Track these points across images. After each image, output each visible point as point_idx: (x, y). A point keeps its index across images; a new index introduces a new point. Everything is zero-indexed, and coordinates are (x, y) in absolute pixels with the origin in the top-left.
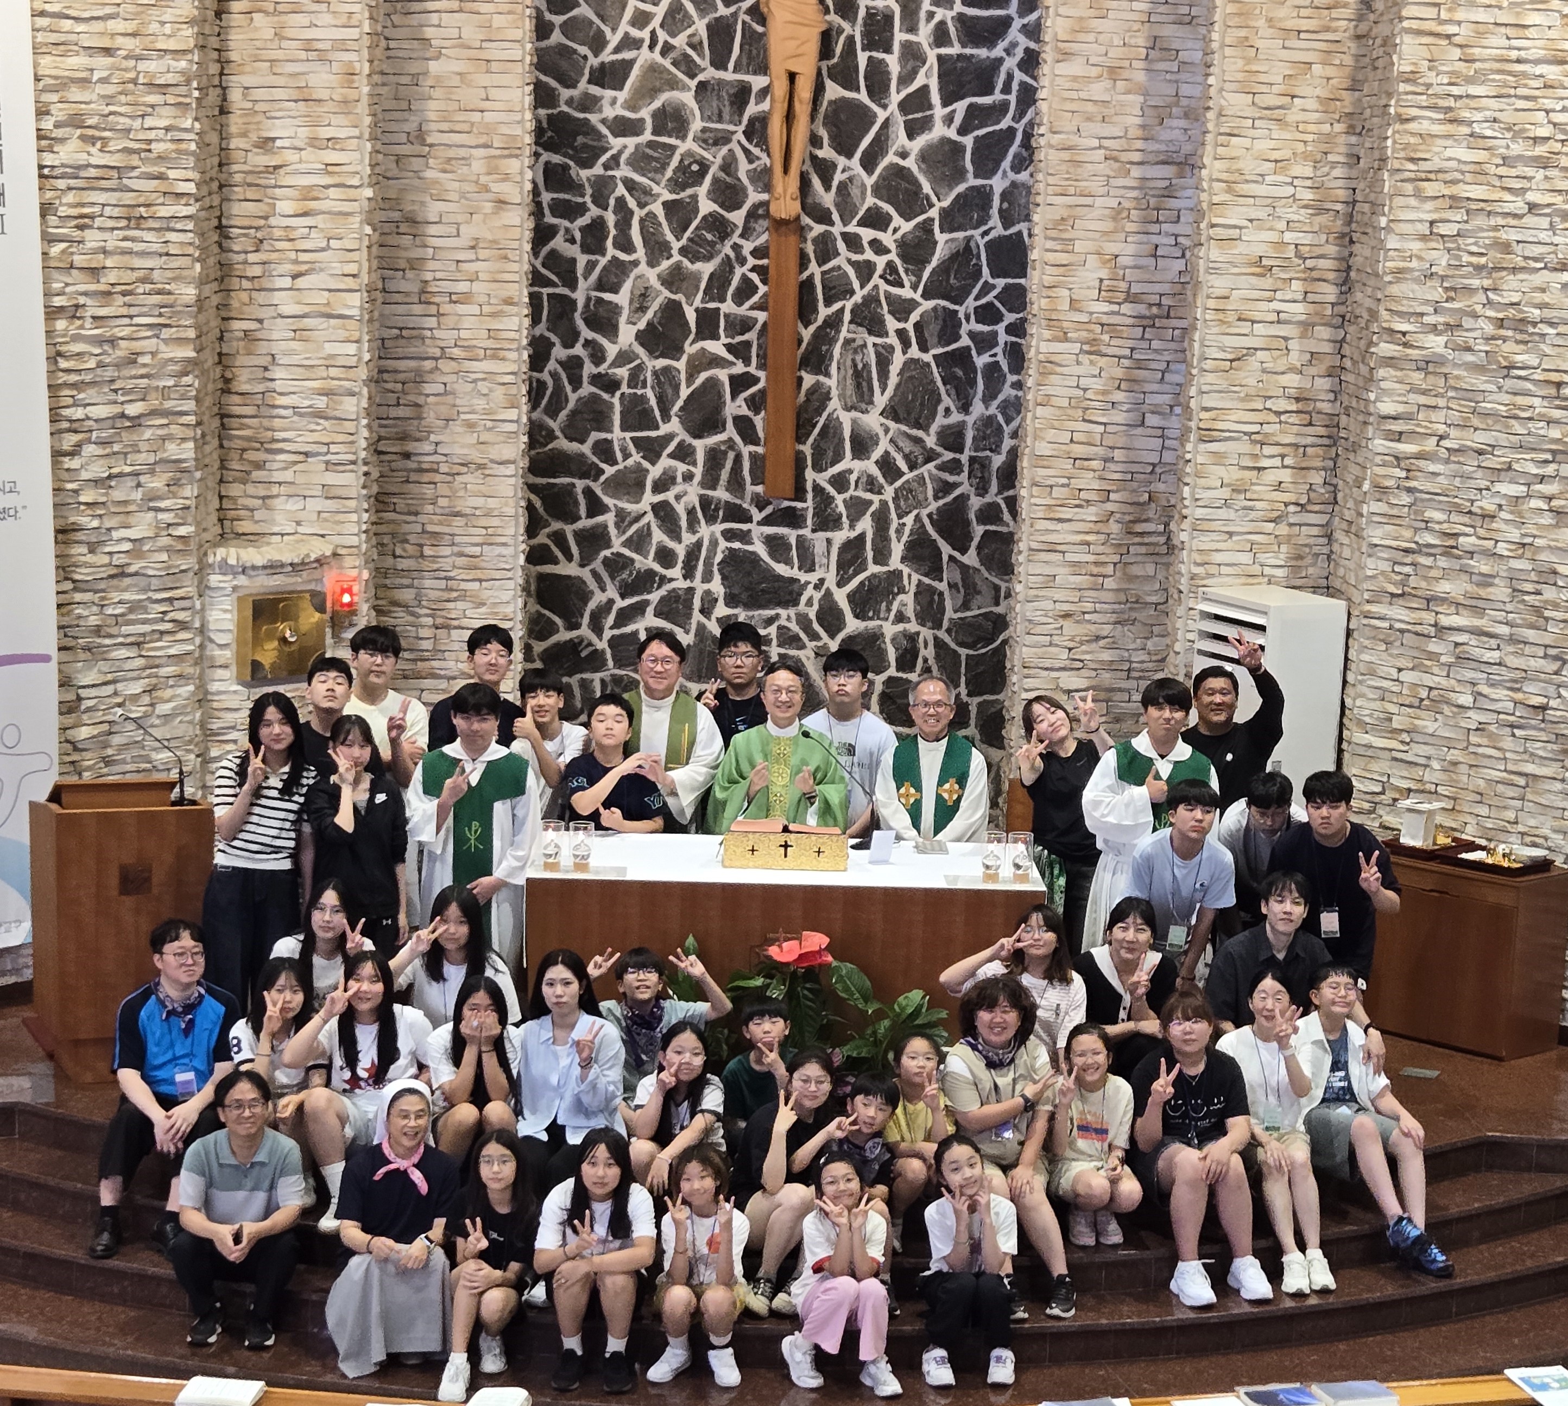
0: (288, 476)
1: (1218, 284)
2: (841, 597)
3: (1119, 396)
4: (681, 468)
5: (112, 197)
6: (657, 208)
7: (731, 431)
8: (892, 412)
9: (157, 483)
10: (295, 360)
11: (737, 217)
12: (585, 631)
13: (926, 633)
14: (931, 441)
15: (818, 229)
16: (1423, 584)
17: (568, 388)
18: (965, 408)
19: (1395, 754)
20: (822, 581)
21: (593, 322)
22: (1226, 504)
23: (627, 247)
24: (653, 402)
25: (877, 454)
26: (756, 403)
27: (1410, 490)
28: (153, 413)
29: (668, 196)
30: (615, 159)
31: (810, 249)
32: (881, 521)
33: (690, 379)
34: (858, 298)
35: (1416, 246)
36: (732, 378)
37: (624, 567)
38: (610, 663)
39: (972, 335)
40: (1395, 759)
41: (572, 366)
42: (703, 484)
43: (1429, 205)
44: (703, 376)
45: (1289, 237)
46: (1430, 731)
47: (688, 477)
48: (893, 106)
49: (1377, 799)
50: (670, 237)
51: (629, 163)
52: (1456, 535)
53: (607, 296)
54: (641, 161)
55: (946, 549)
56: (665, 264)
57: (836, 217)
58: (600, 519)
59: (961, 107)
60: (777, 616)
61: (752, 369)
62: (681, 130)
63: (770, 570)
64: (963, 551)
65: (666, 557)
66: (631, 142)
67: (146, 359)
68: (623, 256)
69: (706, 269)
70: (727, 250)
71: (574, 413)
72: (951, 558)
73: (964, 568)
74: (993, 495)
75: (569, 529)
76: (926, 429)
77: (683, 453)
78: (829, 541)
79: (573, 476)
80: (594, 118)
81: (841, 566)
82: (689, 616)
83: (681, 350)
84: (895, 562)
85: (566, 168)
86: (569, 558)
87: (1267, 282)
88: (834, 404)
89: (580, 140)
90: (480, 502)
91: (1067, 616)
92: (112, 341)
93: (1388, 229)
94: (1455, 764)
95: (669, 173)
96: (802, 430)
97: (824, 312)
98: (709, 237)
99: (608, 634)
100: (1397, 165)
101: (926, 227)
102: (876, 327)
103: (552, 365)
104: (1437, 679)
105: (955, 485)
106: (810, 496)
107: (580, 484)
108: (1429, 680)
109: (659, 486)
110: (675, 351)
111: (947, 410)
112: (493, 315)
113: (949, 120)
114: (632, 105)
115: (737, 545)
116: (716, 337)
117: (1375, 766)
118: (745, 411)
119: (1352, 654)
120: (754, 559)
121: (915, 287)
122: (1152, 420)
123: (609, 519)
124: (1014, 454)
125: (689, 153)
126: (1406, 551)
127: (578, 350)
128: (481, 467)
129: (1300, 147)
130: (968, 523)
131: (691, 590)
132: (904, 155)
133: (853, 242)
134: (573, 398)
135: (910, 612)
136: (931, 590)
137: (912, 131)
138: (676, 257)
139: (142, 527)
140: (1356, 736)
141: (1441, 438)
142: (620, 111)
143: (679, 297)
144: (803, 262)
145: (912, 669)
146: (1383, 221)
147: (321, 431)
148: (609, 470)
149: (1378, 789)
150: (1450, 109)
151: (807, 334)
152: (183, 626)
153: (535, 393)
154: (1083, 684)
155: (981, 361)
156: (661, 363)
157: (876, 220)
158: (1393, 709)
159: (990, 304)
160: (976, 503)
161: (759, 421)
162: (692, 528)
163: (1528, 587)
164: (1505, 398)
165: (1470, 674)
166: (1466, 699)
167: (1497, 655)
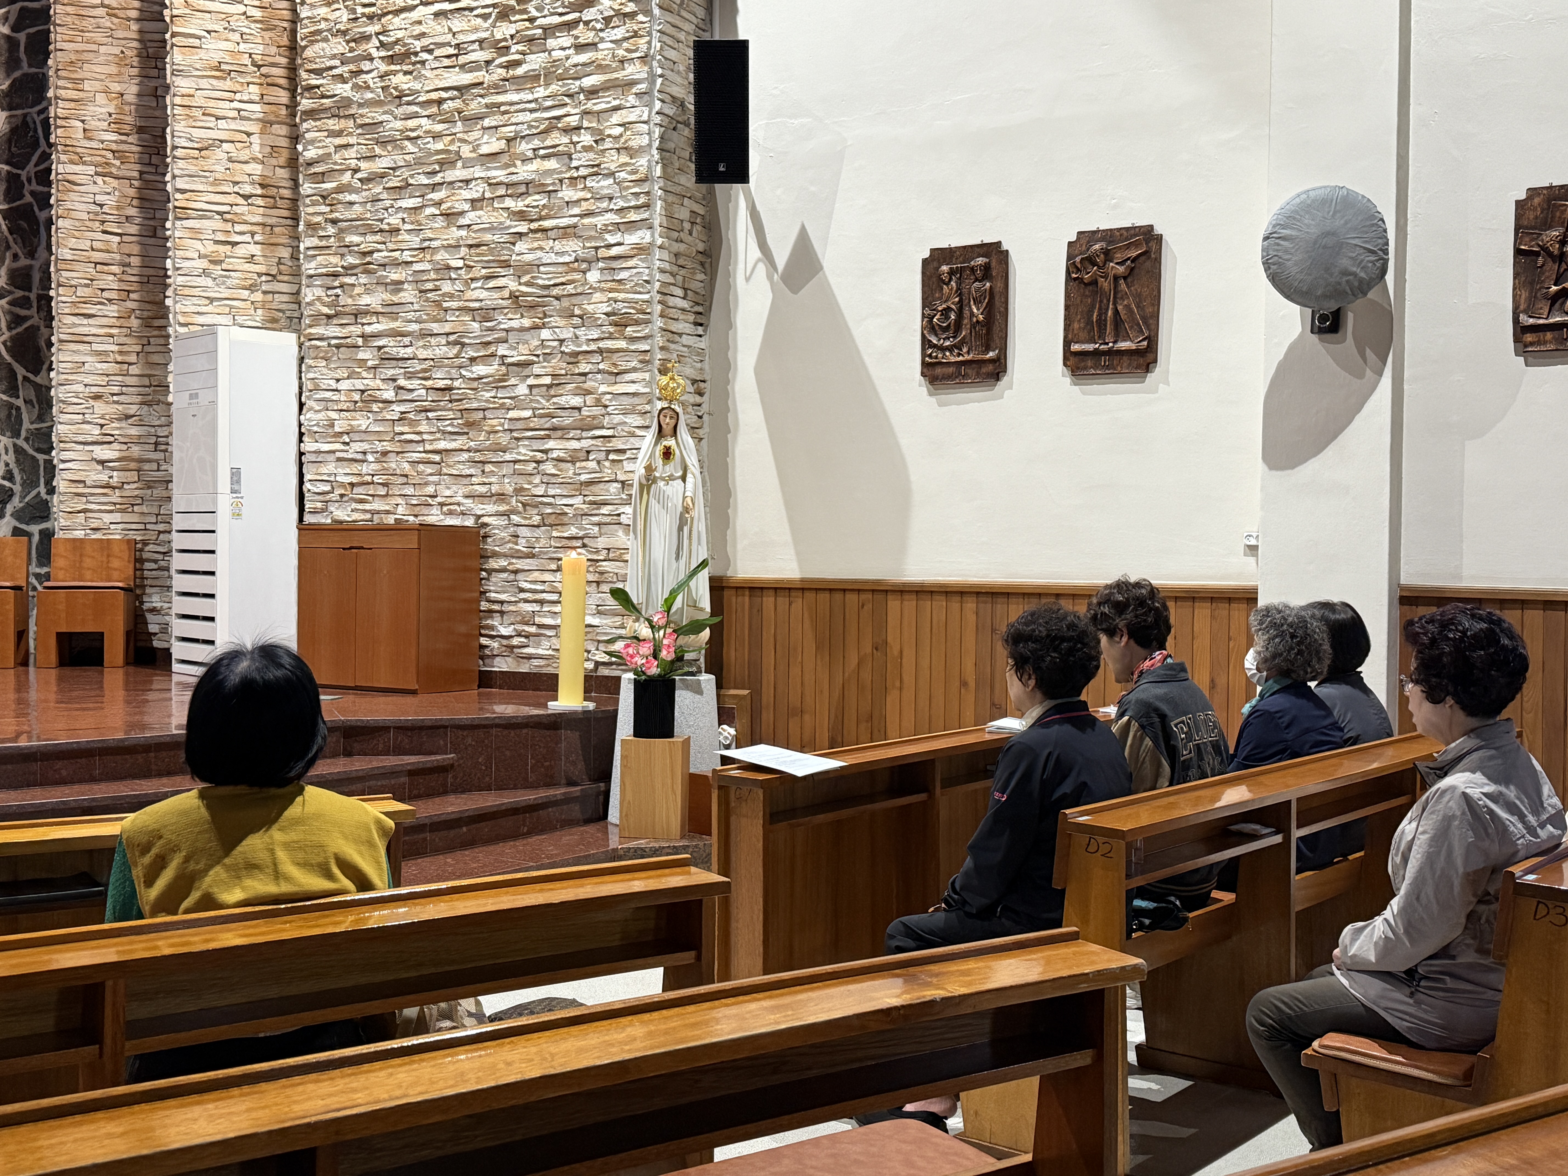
3: (132, 212)
16: (350, 301)
18: (31, 254)
19: (338, 454)
22: (205, 273)
27: (334, 222)
35: (323, 10)
39: (33, 192)
40: (339, 460)
45: (243, 47)
46: (363, 428)
49: (328, 497)
52: (371, 253)
55: (20, 372)
64: (35, 371)
72: (25, 378)
73: (38, 387)
87: (227, 84)
91: (97, 397)
94: (385, 453)
104: (365, 382)
105: (26, 318)
108: (359, 384)
111: (14, 256)
117: (324, 470)
119: (304, 377)
126: (335, 275)
136: (10, 406)
140: (310, 447)
141: (356, 171)
149: (328, 488)
155: (41, 214)
158: (334, 415)
163: (429, 286)
164: (399, 124)
165: (390, 373)
166: (389, 395)
167: (409, 350)
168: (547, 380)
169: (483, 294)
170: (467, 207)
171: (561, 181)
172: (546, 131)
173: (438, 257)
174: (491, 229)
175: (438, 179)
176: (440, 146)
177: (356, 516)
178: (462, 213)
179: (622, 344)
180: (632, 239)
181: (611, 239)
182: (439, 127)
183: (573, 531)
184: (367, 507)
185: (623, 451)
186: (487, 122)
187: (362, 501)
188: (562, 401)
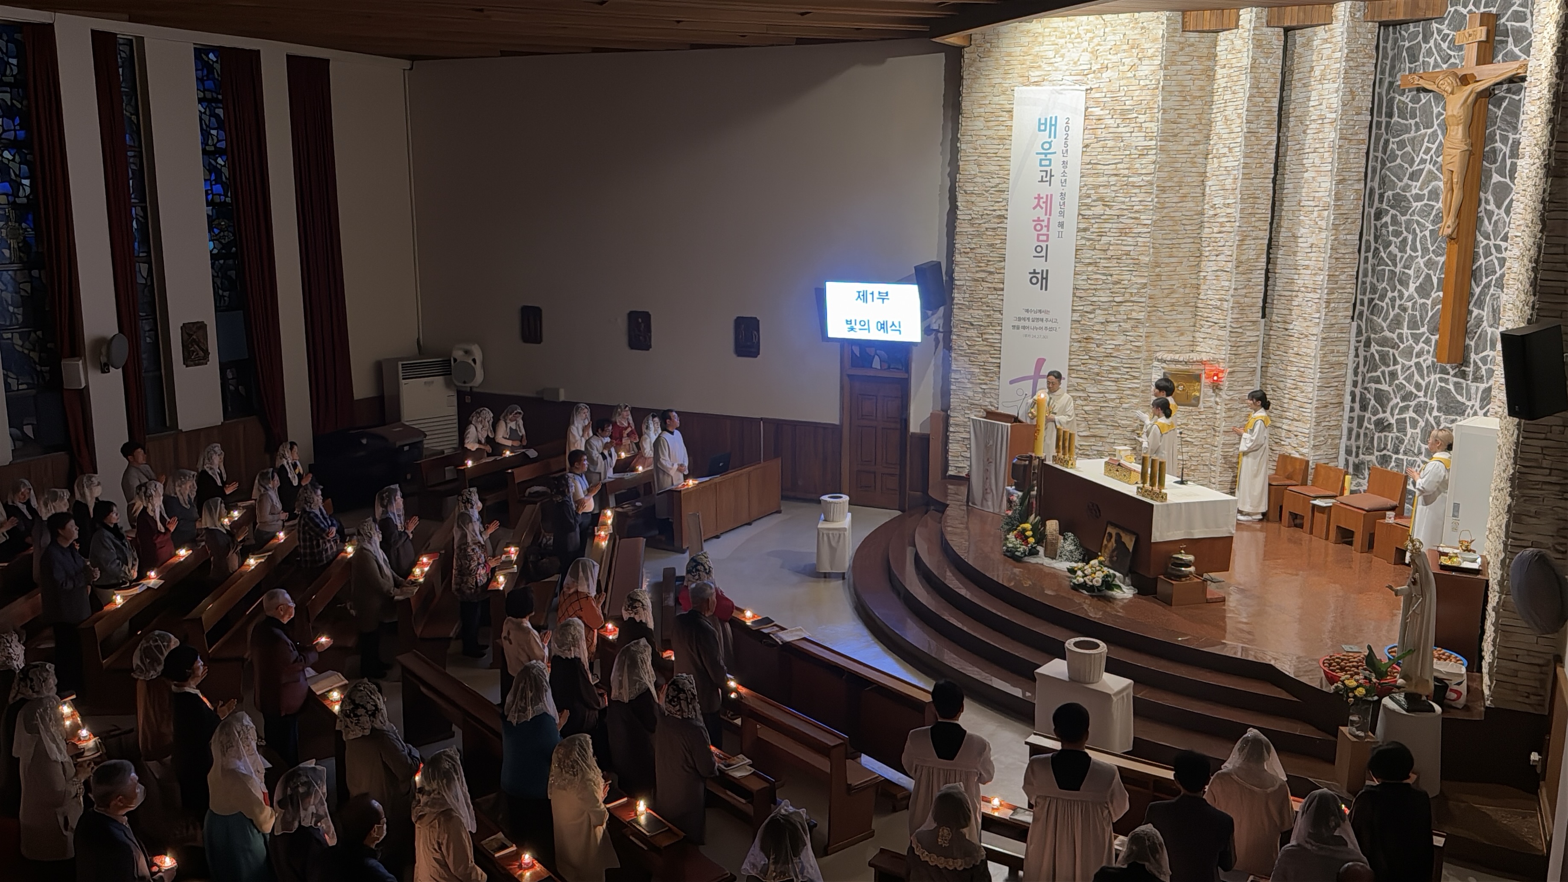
4: (1426, 348)
6: (1427, 233)
10: (1214, 287)
12: (1388, 415)
15: (1485, 242)
20: (1473, 406)
21: (1401, 282)
23: (1415, 250)
24: (1419, 318)
33: (1432, 309)
37: (1402, 389)
38: (1395, 430)
47: (1428, 352)
50: (1430, 246)
51: (1418, 213)
53: (1406, 271)
54: (1422, 212)
56: (1427, 258)
57: (1492, 237)
58: (1396, 367)
60: (1456, 420)
63: (1454, 397)
65: (1418, 386)
66: (1419, 204)
68: (1413, 254)
77: (1427, 342)
78: (1477, 388)
80: (1408, 194)
82: (1424, 414)
83: (1430, 295)
86: (1386, 382)
89: (1403, 203)
98: (1443, 245)
99: (1396, 417)
106: (1472, 365)
107: (1391, 350)
109: (1418, 355)
110: (1428, 296)
114: (1421, 189)
115: (1443, 384)
123: (1399, 367)
127: (1396, 294)
131: (1426, 403)
138: (1431, 254)
142: (1417, 191)
147: (1219, 315)
156: (1423, 300)
162: (1428, 376)
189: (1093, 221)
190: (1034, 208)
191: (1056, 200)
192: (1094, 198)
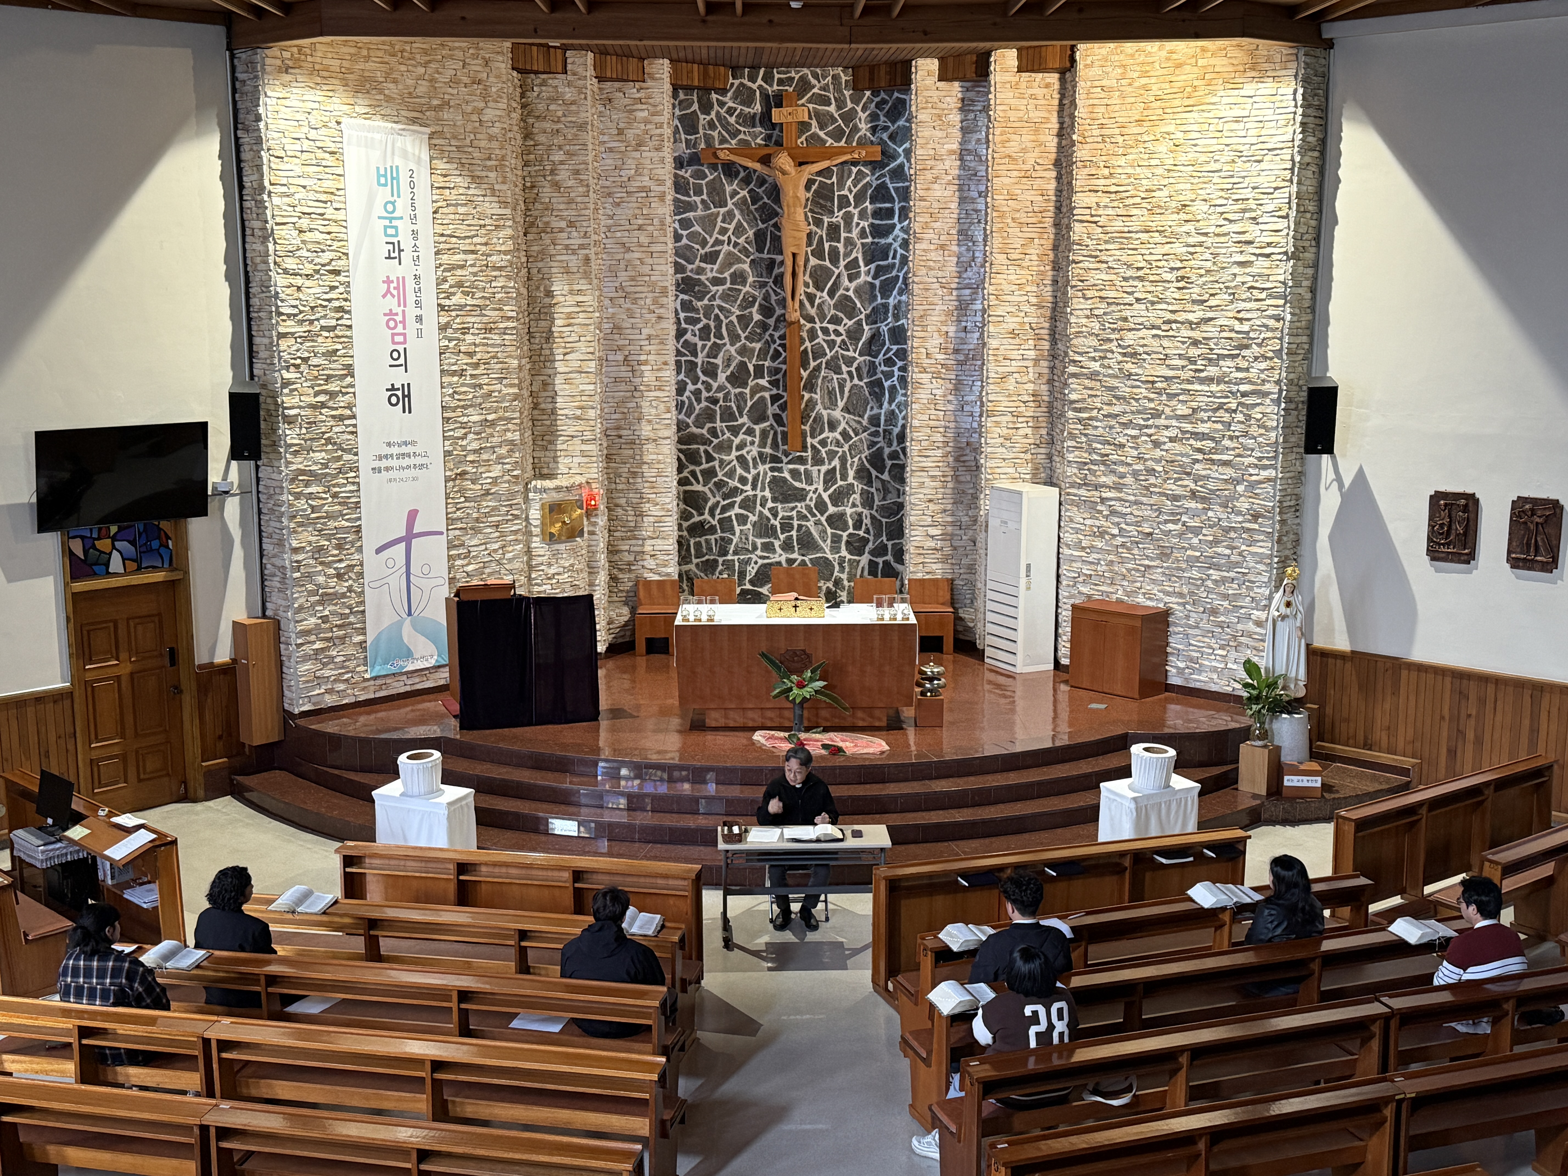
0: (564, 447)
1: (993, 343)
2: (825, 496)
3: (950, 398)
4: (749, 439)
5: (477, 319)
6: (733, 318)
7: (771, 421)
8: (846, 409)
9: (503, 451)
10: (567, 393)
11: (771, 321)
12: (707, 516)
13: (866, 512)
14: (865, 422)
15: (809, 325)
16: (1093, 479)
17: (695, 403)
18: (881, 407)
19: (1083, 558)
20: (816, 489)
21: (706, 372)
22: (1002, 445)
23: (721, 337)
24: (735, 409)
25: (840, 429)
26: (783, 407)
27: (1086, 435)
28: (500, 419)
29: (738, 313)
30: (714, 296)
31: (805, 335)
32: (843, 460)
33: (752, 397)
34: (828, 357)
35: (1084, 321)
36: (771, 396)
37: (724, 486)
38: (719, 531)
39: (882, 372)
40: (1084, 561)
41: (697, 393)
42: (759, 446)
43: (1090, 302)
44: (758, 395)
45: (1026, 320)
46: (1099, 546)
47: (752, 443)
48: (842, 267)
49: (1075, 580)
50: (740, 332)
51: (720, 298)
52: (1107, 455)
53: (712, 360)
54: (725, 297)
55: (874, 473)
56: (738, 345)
57: (817, 320)
58: (711, 464)
59: (873, 266)
60: (796, 507)
61: (780, 392)
62: (744, 282)
63: (792, 484)
64: (882, 473)
65: (743, 480)
66: (721, 288)
67: (496, 394)
68: (718, 341)
69: (758, 346)
70: (767, 337)
71: (698, 415)
72: (877, 477)
73: (883, 481)
74: (895, 446)
75: (698, 469)
76: (862, 416)
77: (750, 432)
78: (819, 471)
79: (698, 444)
80: (703, 278)
81: (825, 482)
82: (755, 508)
83: (747, 384)
84: (850, 480)
85: (691, 301)
86: (698, 482)
87: (1017, 341)
88: (819, 407)
89: (697, 288)
90: (655, 457)
91: (930, 501)
92: (480, 386)
93: (1071, 314)
94: (1112, 562)
95: (739, 302)
96: (804, 419)
97: (813, 364)
98: (758, 331)
99: (717, 517)
100: (1074, 283)
101: (859, 323)
102: (838, 371)
103: (687, 393)
104: (1101, 522)
105: (877, 443)
106: (809, 450)
107: (702, 448)
108: (1097, 523)
109: (739, 448)
110: (744, 385)
111: (872, 408)
112: (658, 370)
113: (868, 272)
114: (720, 271)
115: (776, 474)
116: (763, 377)
117: (1074, 565)
118: (778, 411)
119: (1063, 513)
120: (784, 480)
121: (855, 351)
122: (966, 408)
123: (716, 463)
124: (904, 427)
125: (748, 293)
126: (1086, 464)
127: (699, 386)
128: (655, 440)
129: (1030, 278)
130: (884, 460)
131: (755, 496)
132: (848, 290)
133: (825, 331)
134: (698, 408)
135: (858, 502)
136: (868, 492)
137: (851, 279)
138: (743, 341)
139: (496, 471)
140: (1065, 551)
141: (1099, 410)
142: (715, 274)
143: (746, 359)
144: (802, 341)
145: (860, 529)
146: (1069, 310)
147: (580, 426)
148: (716, 441)
149: (1074, 575)
150: (1096, 257)
151: (805, 374)
152: (516, 517)
153: (680, 406)
154: (940, 532)
155: (887, 384)
156: (738, 390)
157: (836, 320)
158: (1082, 537)
159: (890, 358)
160: (887, 451)
161: (784, 415)
162: (755, 467)
163: (1142, 478)
164: (1128, 390)
165: (1117, 520)
166: (1115, 531)
167: (1129, 510)
168: (1211, 538)
169: (1174, 487)
170: (1167, 440)
171: (1224, 436)
172: (1217, 409)
173: (1149, 463)
174: (1182, 455)
175: (1150, 422)
176: (1152, 405)
177: (1092, 592)
178: (1165, 443)
179: (1256, 526)
180: (1265, 474)
181: (1251, 471)
182: (1152, 396)
183: (1222, 618)
184: (1100, 588)
185: (1254, 582)
186: (1181, 398)
187: (1096, 585)
188: (1219, 550)
189: (454, 314)
190: (384, 296)
191: (410, 284)
192: (452, 282)
